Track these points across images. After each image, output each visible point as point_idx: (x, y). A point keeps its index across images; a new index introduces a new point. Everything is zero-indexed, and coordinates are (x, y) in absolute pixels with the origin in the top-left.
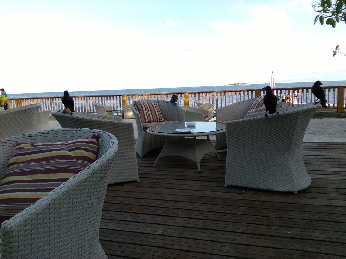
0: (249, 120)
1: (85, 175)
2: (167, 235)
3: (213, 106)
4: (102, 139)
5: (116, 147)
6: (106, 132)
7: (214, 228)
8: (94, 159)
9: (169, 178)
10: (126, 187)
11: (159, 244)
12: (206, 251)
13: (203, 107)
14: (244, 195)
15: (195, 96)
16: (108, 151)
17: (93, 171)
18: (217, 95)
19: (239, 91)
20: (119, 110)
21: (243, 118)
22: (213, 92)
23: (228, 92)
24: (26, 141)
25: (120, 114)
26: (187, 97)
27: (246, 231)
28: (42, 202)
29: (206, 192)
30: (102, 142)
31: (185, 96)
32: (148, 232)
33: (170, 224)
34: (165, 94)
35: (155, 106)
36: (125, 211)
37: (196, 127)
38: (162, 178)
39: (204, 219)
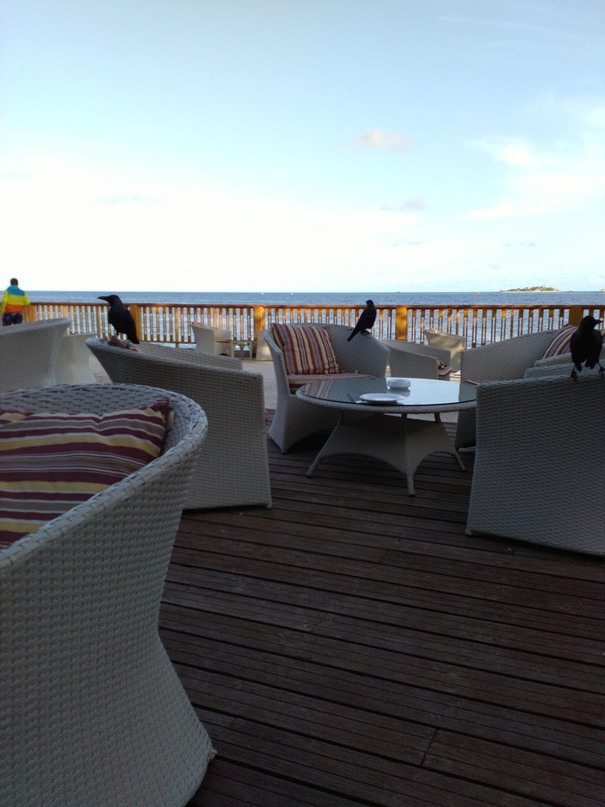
0: (531, 383)
1: (123, 493)
2: (320, 633)
3: (464, 340)
4: (175, 414)
5: (200, 432)
6: (184, 397)
7: (429, 628)
8: (154, 454)
9: (339, 504)
10: (240, 518)
11: (300, 651)
12: (404, 679)
13: (441, 342)
14: (511, 557)
15: (423, 316)
16: (182, 442)
17: (144, 484)
18: (475, 316)
19: (531, 309)
20: (245, 341)
21: (523, 378)
22: (466, 307)
23: (504, 308)
24: (16, 407)
25: (246, 348)
26: (405, 318)
27: (503, 642)
28: (26, 545)
29: (421, 543)
30: (175, 418)
31: (398, 314)
32: (277, 622)
33: (328, 610)
34: (354, 308)
35: (321, 337)
36: (234, 571)
37: (409, 391)
38: (324, 502)
39: (407, 606)
